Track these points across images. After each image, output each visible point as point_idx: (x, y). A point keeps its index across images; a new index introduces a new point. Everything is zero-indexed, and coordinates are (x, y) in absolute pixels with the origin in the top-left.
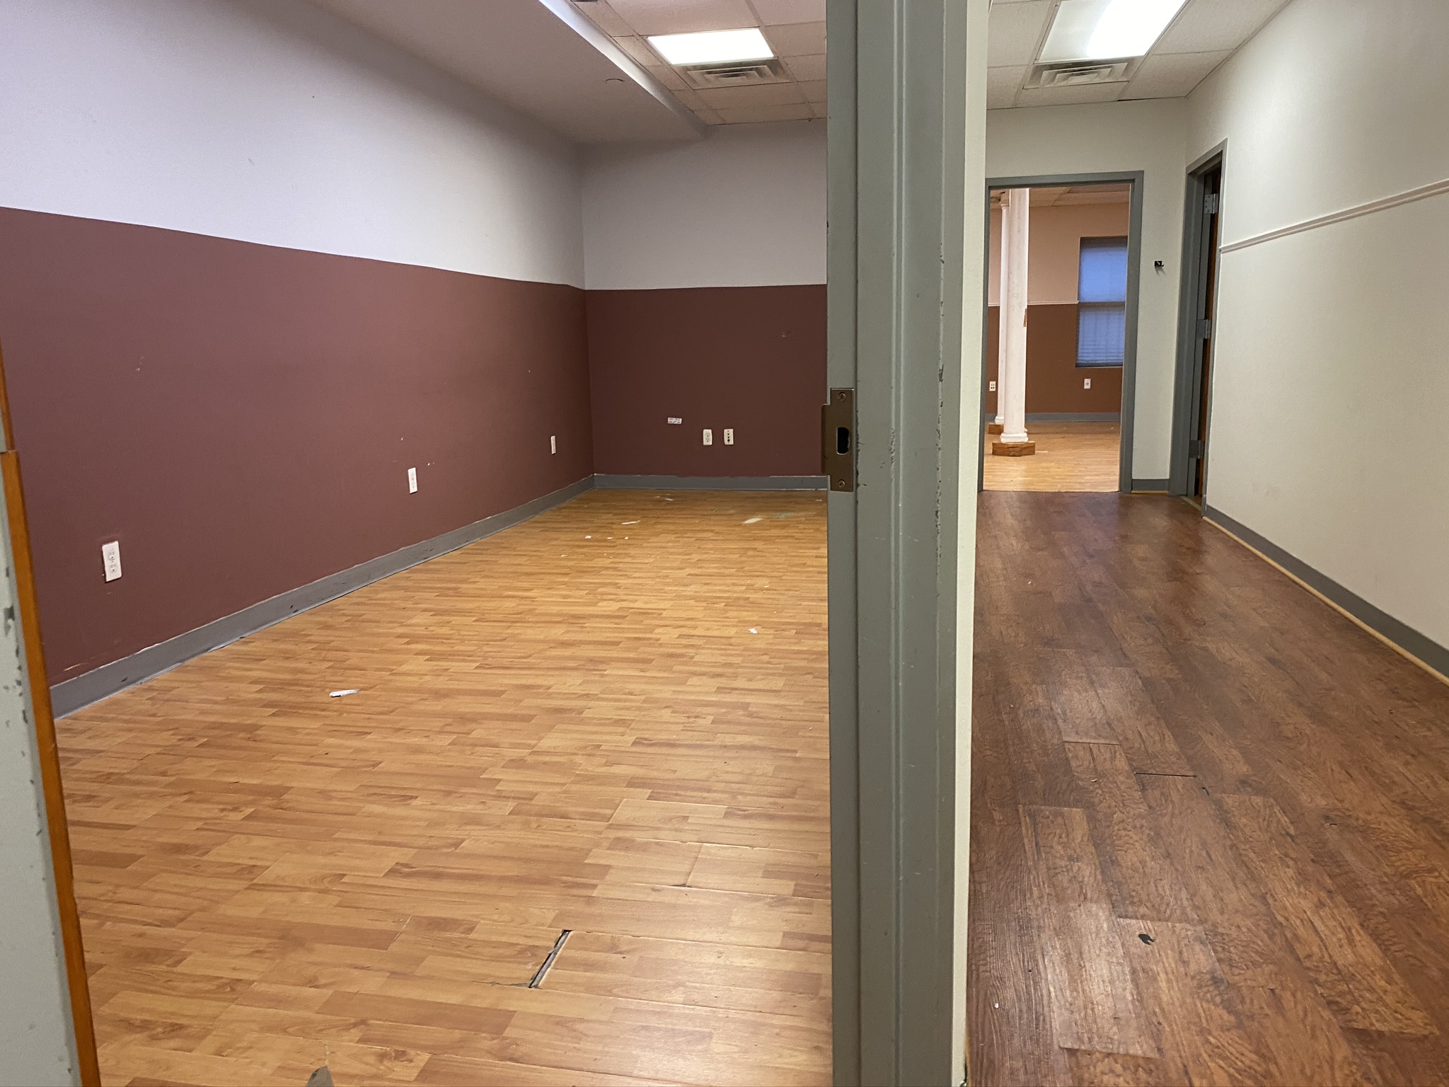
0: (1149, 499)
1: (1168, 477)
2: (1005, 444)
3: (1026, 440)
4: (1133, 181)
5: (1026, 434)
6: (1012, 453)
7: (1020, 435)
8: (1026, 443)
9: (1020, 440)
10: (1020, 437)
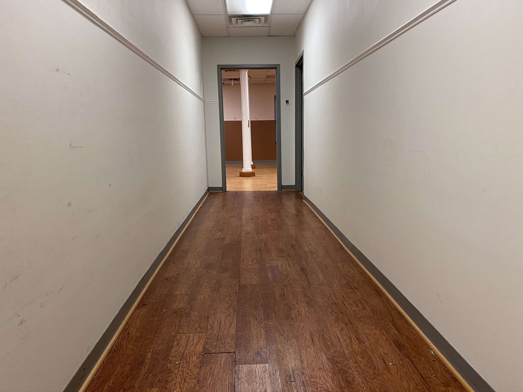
0: (287, 193)
1: (295, 184)
2: (243, 172)
3: (251, 171)
4: (276, 68)
5: (251, 169)
6: (246, 176)
7: (249, 169)
8: (251, 172)
9: (249, 171)
10: (249, 170)
